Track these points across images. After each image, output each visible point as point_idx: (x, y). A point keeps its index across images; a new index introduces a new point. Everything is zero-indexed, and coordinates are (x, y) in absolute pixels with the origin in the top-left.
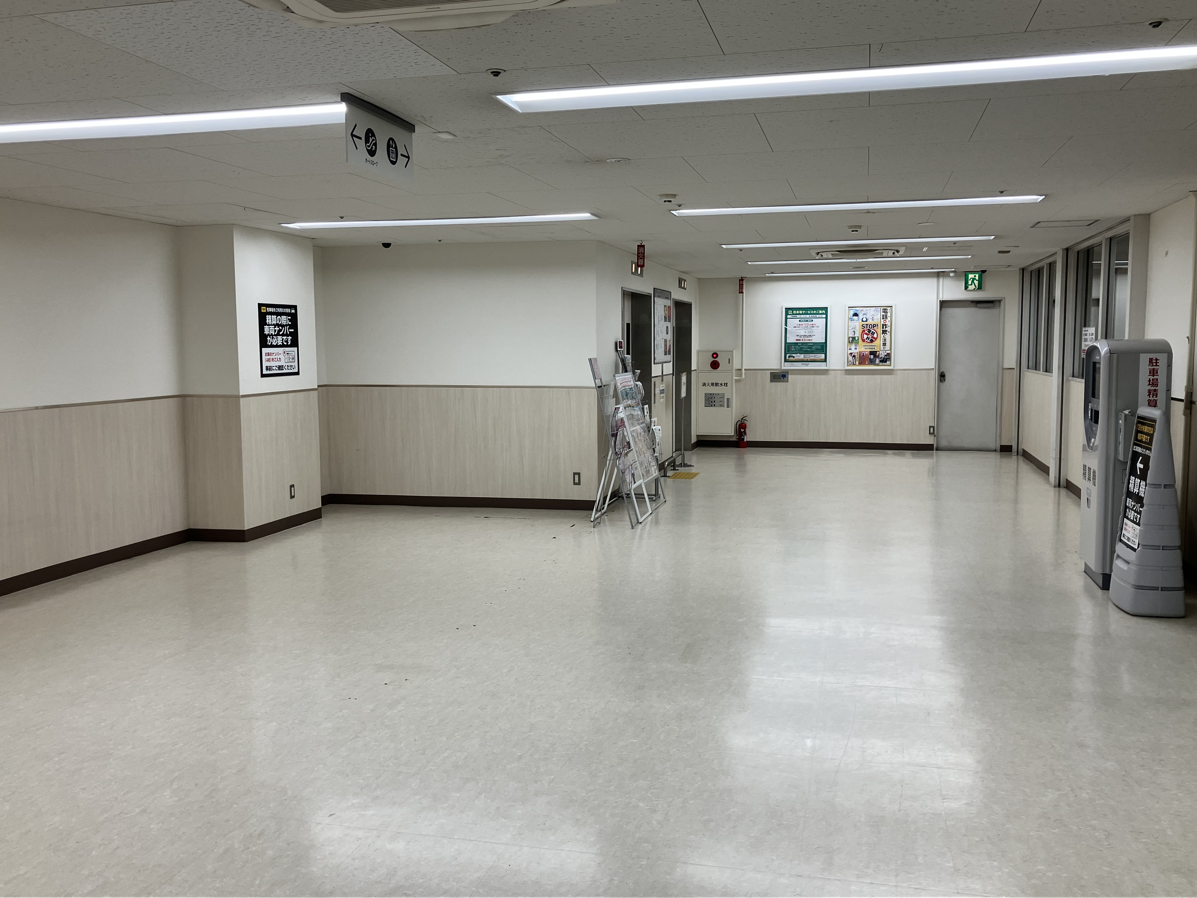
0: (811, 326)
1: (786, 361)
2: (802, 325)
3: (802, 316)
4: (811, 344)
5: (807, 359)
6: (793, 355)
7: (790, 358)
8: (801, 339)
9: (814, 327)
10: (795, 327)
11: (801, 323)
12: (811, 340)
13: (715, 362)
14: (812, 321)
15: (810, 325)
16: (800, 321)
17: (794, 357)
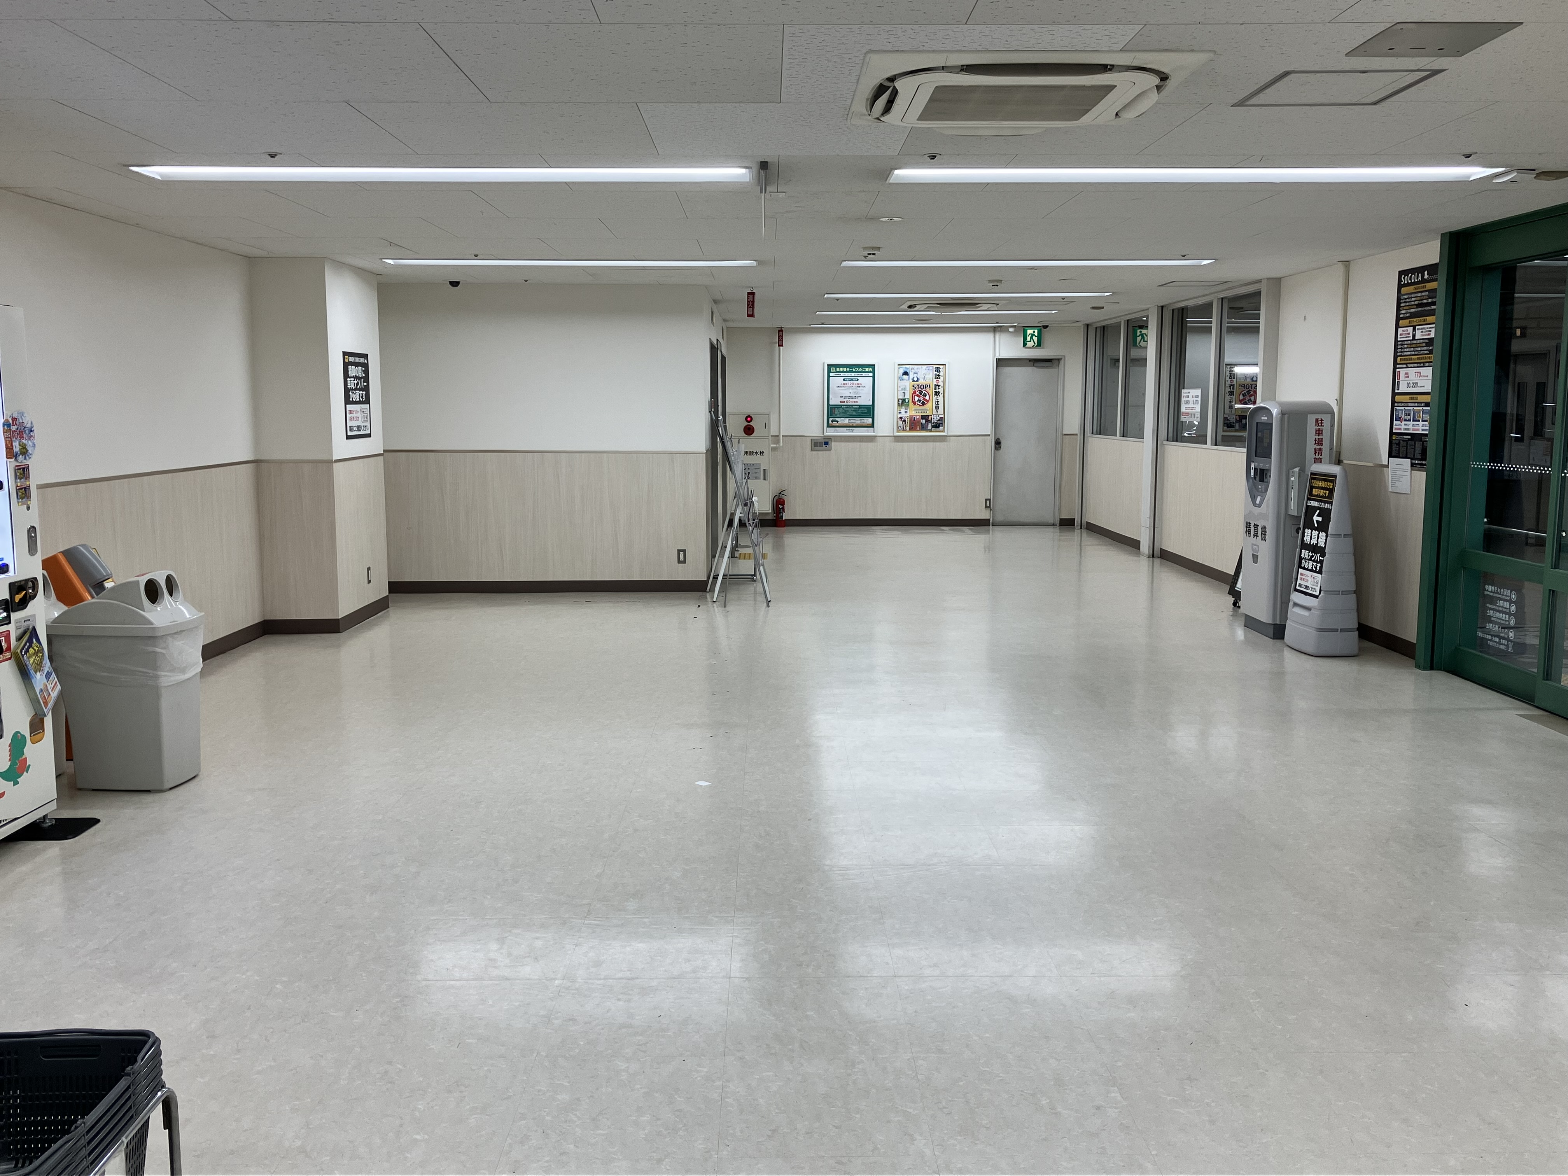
0: (857, 386)
1: (828, 426)
2: (846, 384)
3: (846, 374)
4: (857, 407)
5: (853, 424)
6: (837, 419)
7: (834, 423)
8: (845, 400)
9: (859, 387)
10: (839, 387)
11: (845, 382)
12: (857, 402)
13: (749, 427)
14: (858, 380)
15: (856, 384)
16: (844, 380)
17: (838, 422)
